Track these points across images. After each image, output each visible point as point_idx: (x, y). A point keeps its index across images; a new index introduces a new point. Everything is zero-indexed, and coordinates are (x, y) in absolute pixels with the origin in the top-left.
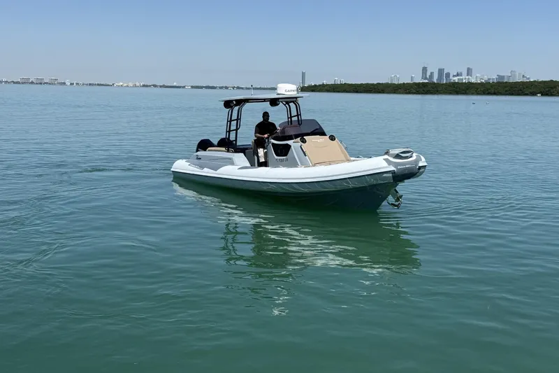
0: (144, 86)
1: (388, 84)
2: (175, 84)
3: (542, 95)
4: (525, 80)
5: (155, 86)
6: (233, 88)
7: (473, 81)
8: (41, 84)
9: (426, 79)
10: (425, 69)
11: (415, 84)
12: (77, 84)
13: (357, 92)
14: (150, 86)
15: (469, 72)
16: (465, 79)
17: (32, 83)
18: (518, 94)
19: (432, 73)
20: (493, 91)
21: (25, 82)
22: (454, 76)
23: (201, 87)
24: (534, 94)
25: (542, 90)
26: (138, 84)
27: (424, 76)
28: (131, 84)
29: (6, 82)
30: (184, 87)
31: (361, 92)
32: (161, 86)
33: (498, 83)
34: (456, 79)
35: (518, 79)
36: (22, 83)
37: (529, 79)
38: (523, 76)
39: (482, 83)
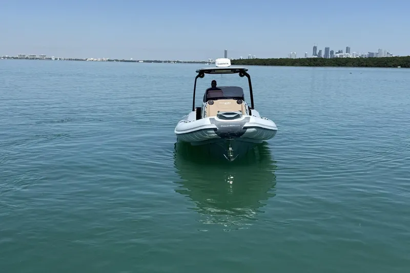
0: (109, 60)
1: (288, 59)
2: (131, 59)
3: (402, 67)
4: (389, 56)
5: (117, 60)
6: (174, 62)
7: (351, 56)
8: (33, 59)
9: (316, 55)
10: (315, 48)
11: (308, 59)
12: (60, 59)
13: (265, 65)
14: (113, 60)
15: (348, 50)
16: (345, 55)
17: (27, 58)
18: (384, 66)
19: (320, 51)
20: (365, 64)
21: (22, 58)
22: (336, 53)
23: (151, 62)
24: (395, 66)
25: (402, 63)
26: (104, 59)
27: (315, 54)
28: (99, 59)
29: (8, 58)
30: (138, 61)
31: (268, 65)
32: (121, 61)
33: (369, 58)
34: (338, 55)
35: (383, 55)
36: (20, 58)
37: (391, 55)
38: (388, 53)
39: (357, 58)
